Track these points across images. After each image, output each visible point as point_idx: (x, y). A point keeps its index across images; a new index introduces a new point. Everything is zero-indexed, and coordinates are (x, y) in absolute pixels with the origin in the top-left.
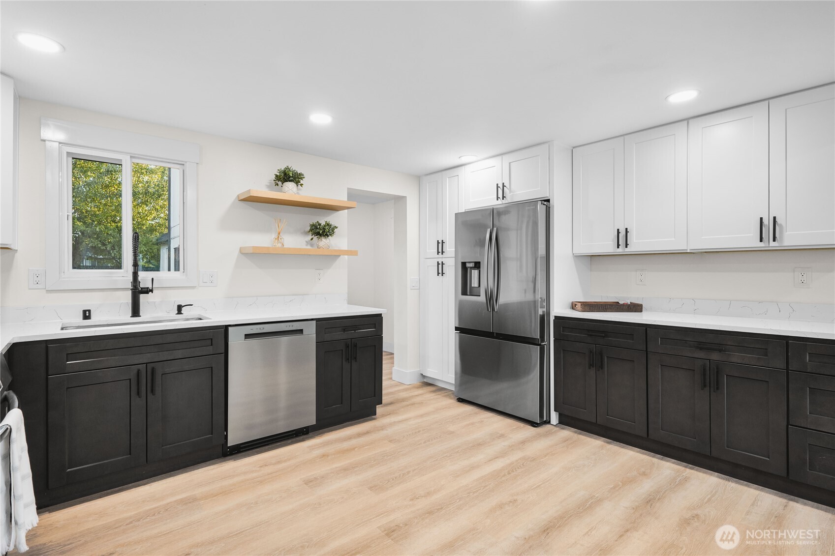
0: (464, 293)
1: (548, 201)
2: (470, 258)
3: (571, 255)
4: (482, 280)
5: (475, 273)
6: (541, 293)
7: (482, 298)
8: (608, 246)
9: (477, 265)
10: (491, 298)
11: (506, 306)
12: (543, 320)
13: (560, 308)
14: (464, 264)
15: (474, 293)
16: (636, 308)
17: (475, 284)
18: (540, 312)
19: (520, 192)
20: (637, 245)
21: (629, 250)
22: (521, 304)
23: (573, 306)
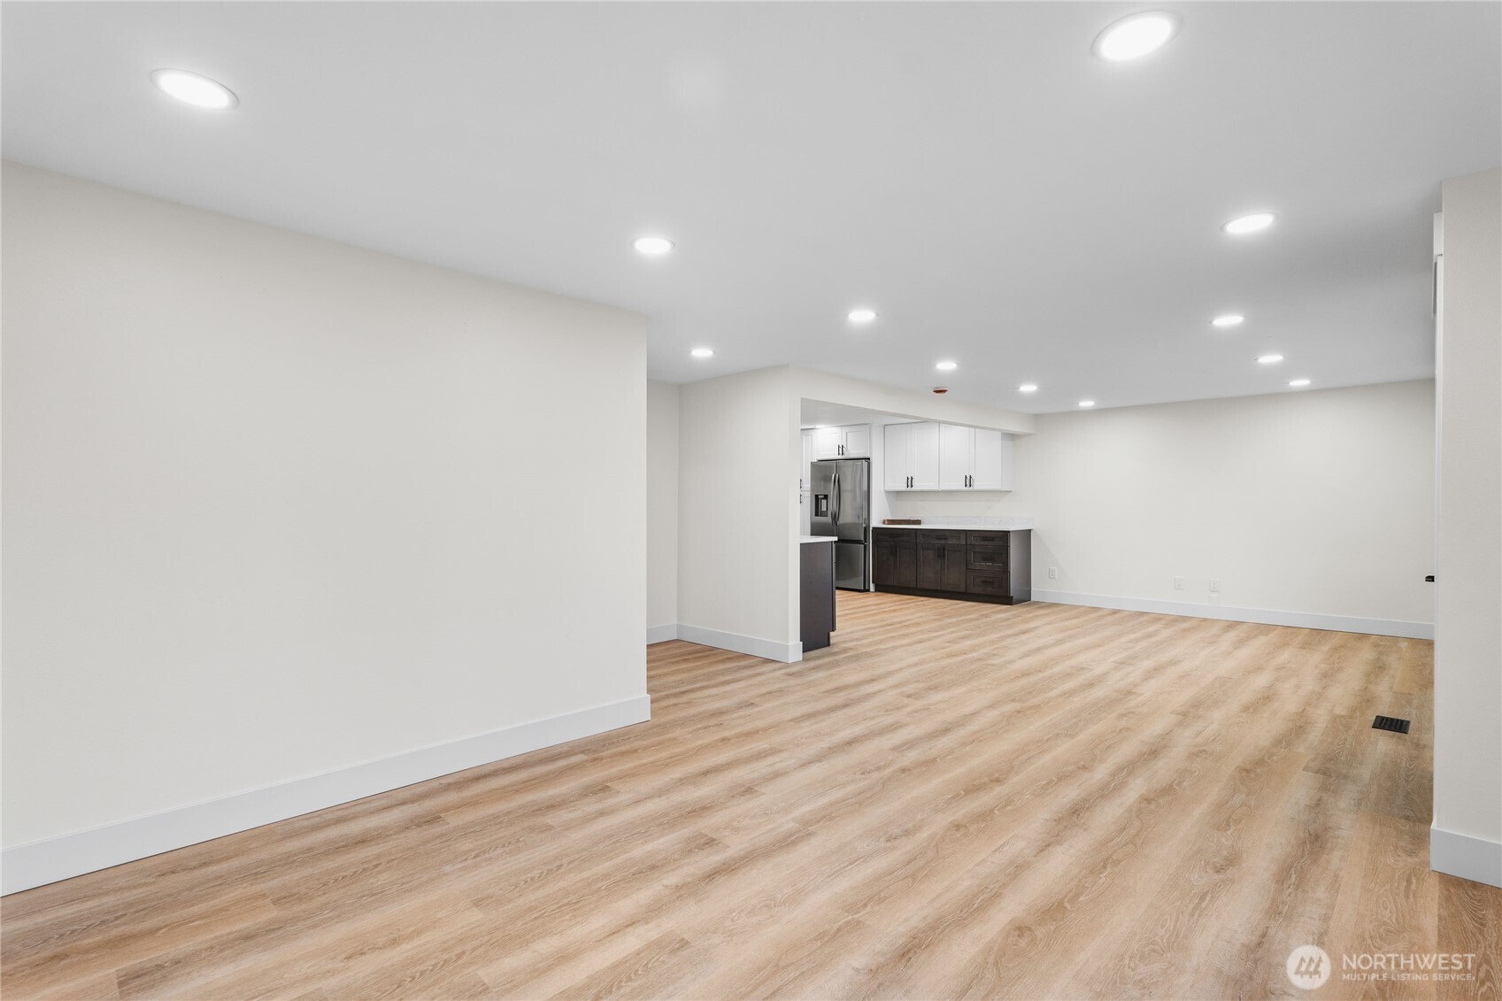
0: (817, 515)
1: (869, 459)
2: (821, 492)
3: (883, 490)
4: (829, 506)
5: (824, 502)
6: (865, 516)
7: (828, 519)
8: (903, 487)
9: (826, 497)
10: (835, 517)
11: (844, 525)
12: (866, 530)
13: (876, 522)
14: (817, 496)
15: (824, 514)
16: (918, 522)
17: (824, 509)
18: (864, 525)
19: (852, 452)
20: (917, 486)
21: (913, 489)
22: (852, 524)
23: (884, 523)
